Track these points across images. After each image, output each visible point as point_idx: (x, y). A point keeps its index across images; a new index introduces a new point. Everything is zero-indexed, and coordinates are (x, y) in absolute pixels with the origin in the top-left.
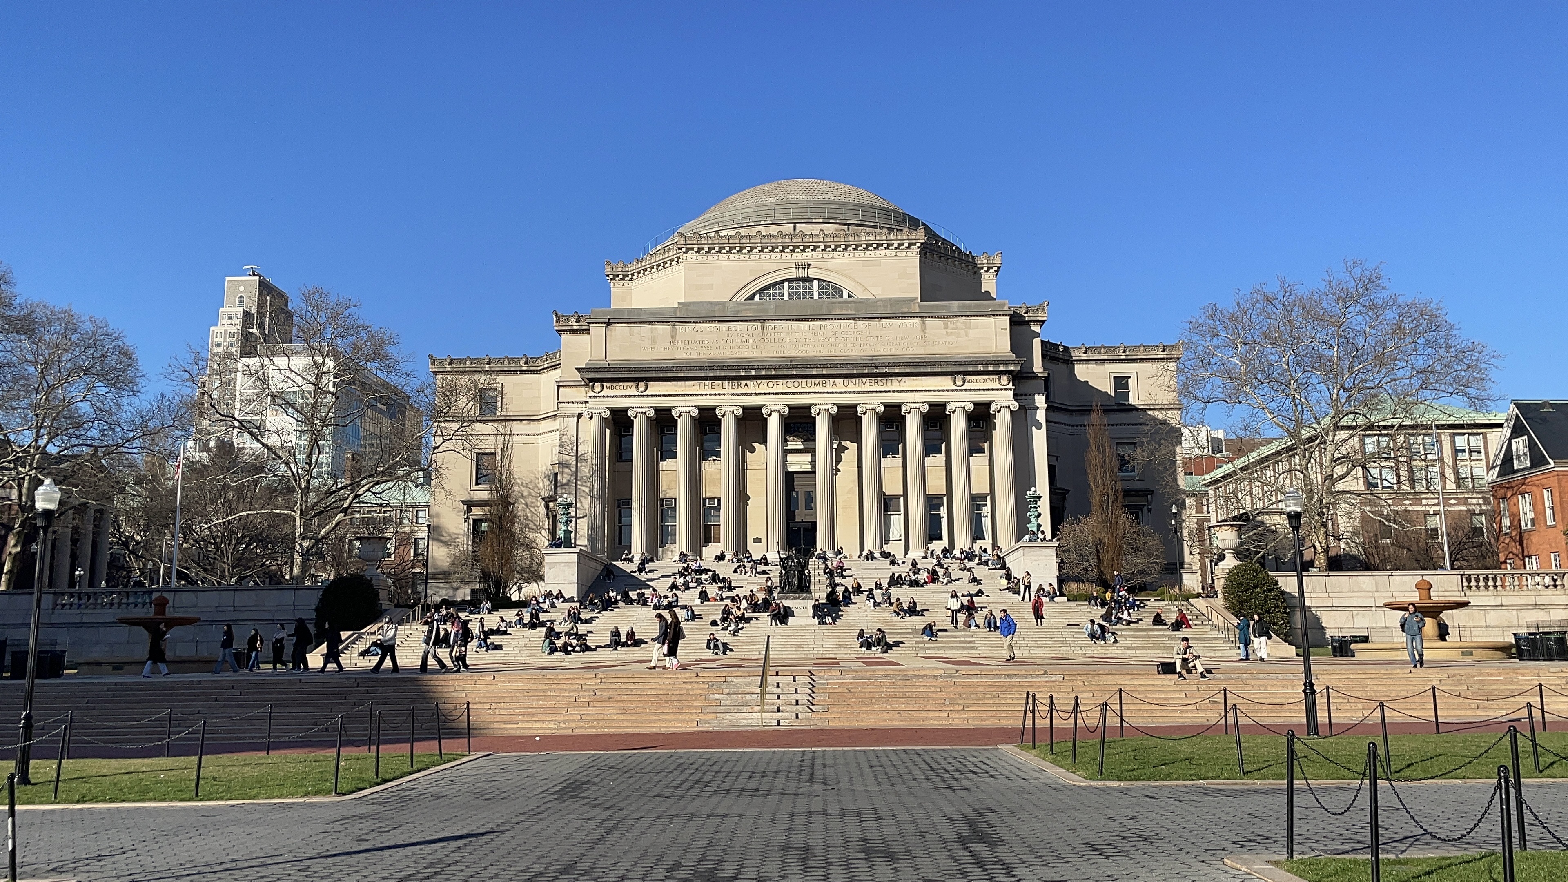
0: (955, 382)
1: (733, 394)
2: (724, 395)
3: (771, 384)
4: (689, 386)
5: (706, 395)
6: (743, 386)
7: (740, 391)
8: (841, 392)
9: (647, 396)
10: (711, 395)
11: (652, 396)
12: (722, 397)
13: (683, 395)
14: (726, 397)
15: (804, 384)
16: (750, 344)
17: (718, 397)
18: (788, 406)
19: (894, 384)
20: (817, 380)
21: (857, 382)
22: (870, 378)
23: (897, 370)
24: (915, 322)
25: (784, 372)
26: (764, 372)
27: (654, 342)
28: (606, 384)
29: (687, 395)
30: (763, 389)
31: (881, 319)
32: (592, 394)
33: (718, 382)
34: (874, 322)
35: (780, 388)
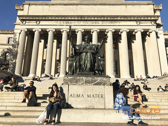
0: (137, 23)
1: (66, 25)
3: (78, 23)
4: (53, 23)
5: (58, 25)
7: (69, 24)
8: (101, 25)
11: (41, 25)
15: (89, 23)
17: (62, 26)
18: (84, 29)
19: (118, 23)
20: (93, 22)
21: (106, 22)
22: (110, 22)
23: (119, 18)
24: (124, 6)
25: (83, 19)
26: (76, 18)
27: (43, 10)
28: (27, 21)
29: (52, 25)
30: (76, 24)
31: (113, 5)
32: (22, 24)
33: (62, 22)
34: (111, 6)
35: (81, 24)
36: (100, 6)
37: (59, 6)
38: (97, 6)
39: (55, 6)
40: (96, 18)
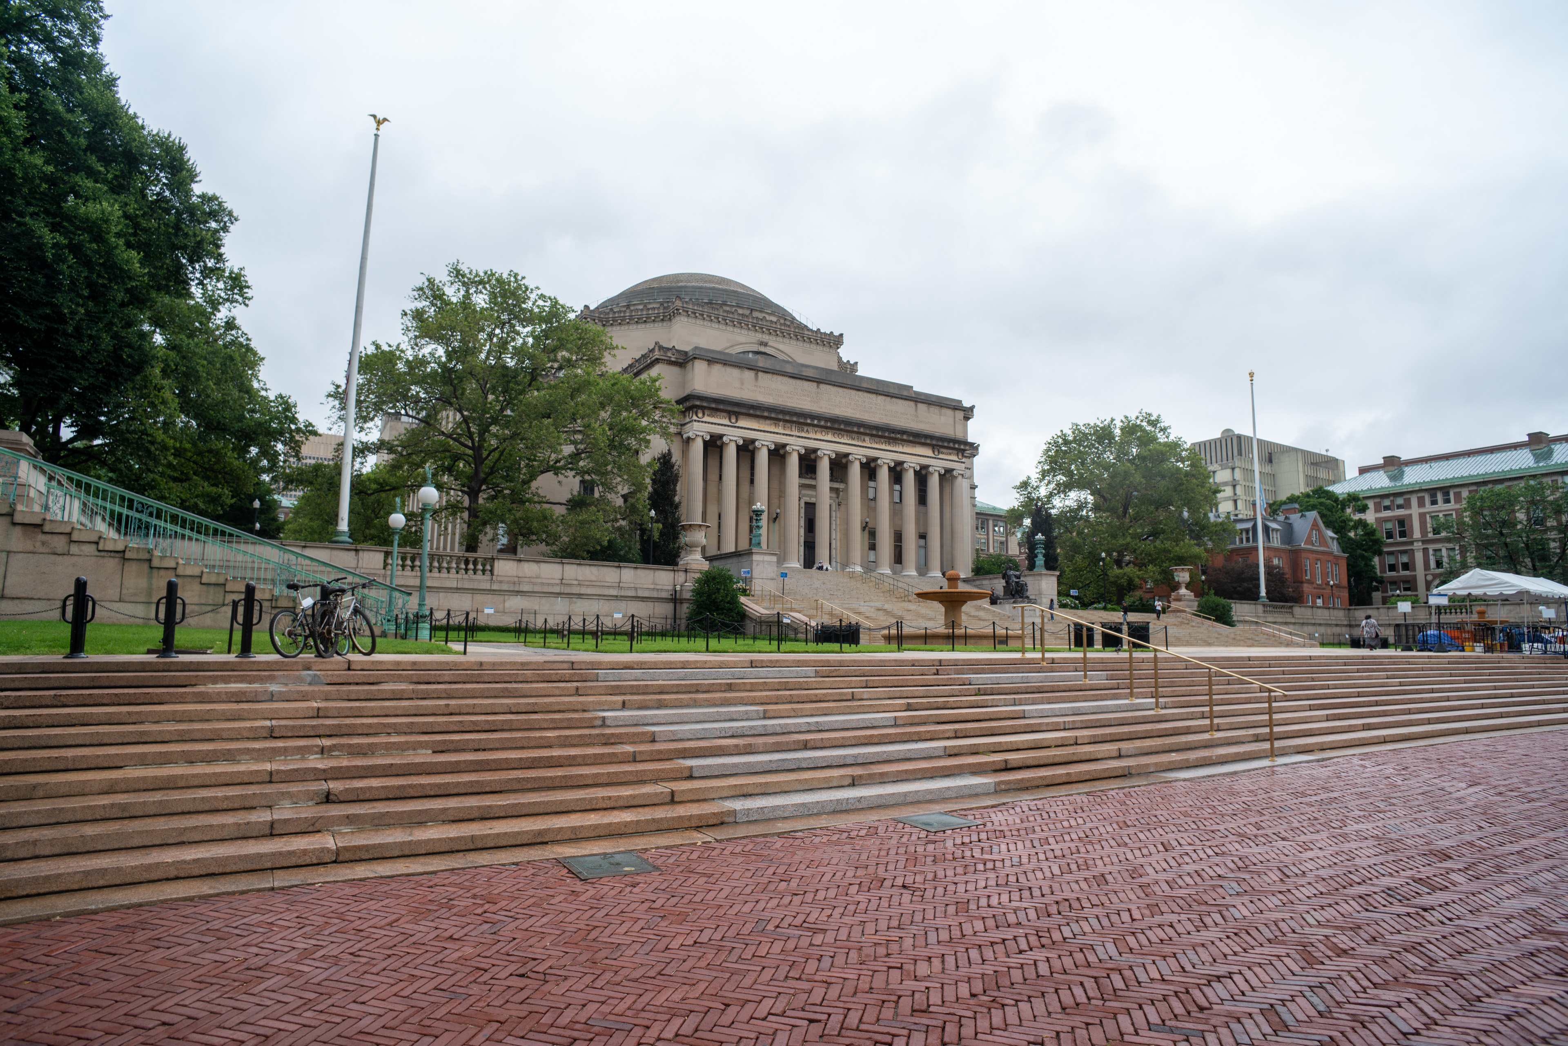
0: (934, 452)
1: (800, 437)
3: (825, 434)
4: (770, 426)
5: (781, 434)
6: (805, 431)
7: (803, 435)
8: (868, 448)
9: (738, 427)
10: (785, 435)
11: (742, 428)
13: (764, 431)
14: (793, 438)
15: (847, 438)
16: (809, 399)
17: (788, 437)
18: (832, 451)
19: (900, 447)
20: (854, 435)
21: (879, 442)
22: (886, 441)
23: (905, 437)
24: (912, 404)
25: (836, 426)
26: (822, 423)
27: (742, 384)
28: (706, 412)
30: (819, 436)
31: (892, 397)
32: (695, 418)
33: (788, 425)
34: (888, 399)
35: (829, 437)
36: (866, 395)
37: (780, 378)
38: (860, 393)
39: (769, 376)
40: (862, 430)
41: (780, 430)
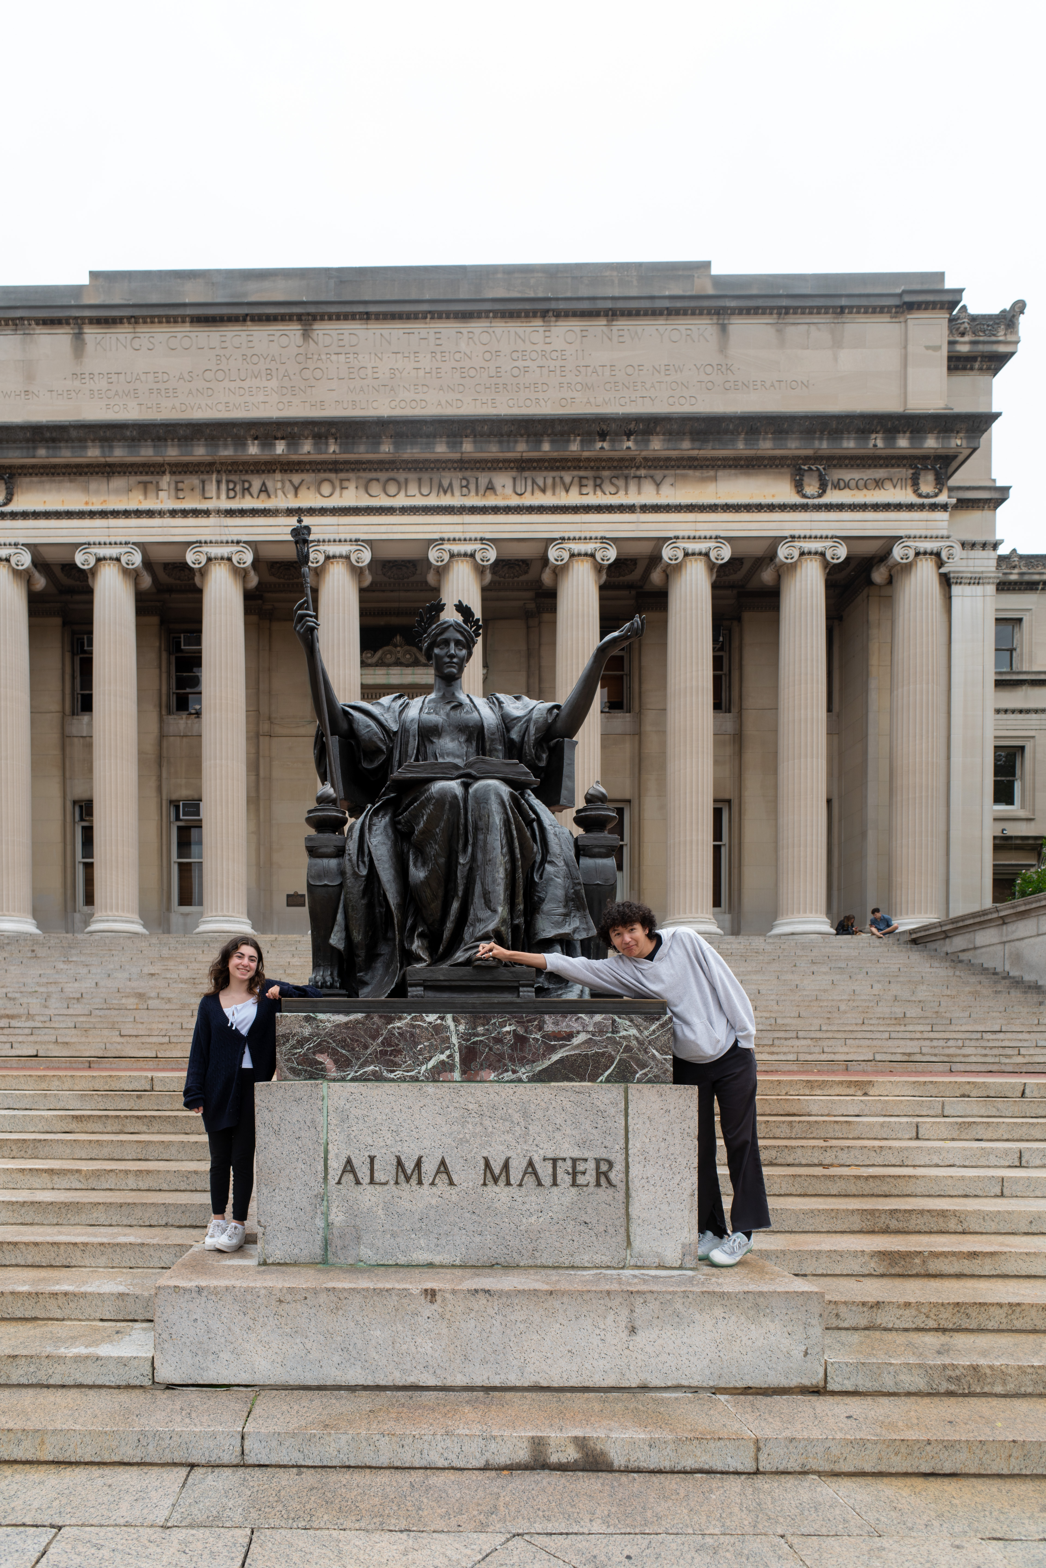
0: (799, 485)
1: (230, 513)
2: (207, 513)
3: (326, 489)
4: (117, 491)
5: (161, 514)
6: (255, 489)
7: (248, 503)
8: (508, 510)
9: (14, 515)
10: (173, 513)
11: (25, 515)
12: (201, 521)
13: (103, 514)
14: (212, 520)
15: (413, 489)
16: (274, 383)
17: (191, 521)
18: (370, 542)
19: (644, 490)
21: (549, 481)
22: (582, 473)
29: (115, 514)
30: (304, 499)
31: (615, 315)
33: (192, 480)
34: (599, 326)
35: (351, 497)
38: (477, 326)
40: (469, 451)
41: (165, 501)
